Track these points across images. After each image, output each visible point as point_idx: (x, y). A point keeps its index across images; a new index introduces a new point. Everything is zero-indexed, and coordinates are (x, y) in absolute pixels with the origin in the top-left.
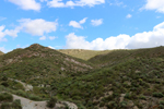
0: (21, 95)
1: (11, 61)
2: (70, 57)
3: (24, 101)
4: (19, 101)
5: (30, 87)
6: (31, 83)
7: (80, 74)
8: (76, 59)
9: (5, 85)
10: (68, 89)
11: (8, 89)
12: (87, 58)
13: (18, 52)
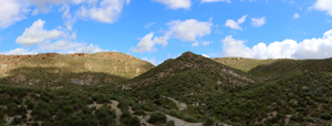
0: (175, 115)
1: (162, 74)
2: (228, 68)
3: (178, 122)
4: (172, 122)
5: (184, 106)
6: (185, 101)
7: (239, 89)
8: (235, 70)
9: (158, 103)
10: (225, 109)
11: (161, 108)
12: (248, 69)
13: (169, 64)
